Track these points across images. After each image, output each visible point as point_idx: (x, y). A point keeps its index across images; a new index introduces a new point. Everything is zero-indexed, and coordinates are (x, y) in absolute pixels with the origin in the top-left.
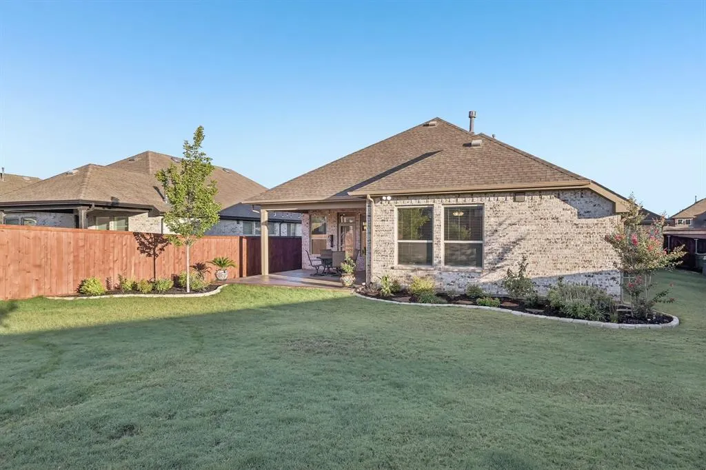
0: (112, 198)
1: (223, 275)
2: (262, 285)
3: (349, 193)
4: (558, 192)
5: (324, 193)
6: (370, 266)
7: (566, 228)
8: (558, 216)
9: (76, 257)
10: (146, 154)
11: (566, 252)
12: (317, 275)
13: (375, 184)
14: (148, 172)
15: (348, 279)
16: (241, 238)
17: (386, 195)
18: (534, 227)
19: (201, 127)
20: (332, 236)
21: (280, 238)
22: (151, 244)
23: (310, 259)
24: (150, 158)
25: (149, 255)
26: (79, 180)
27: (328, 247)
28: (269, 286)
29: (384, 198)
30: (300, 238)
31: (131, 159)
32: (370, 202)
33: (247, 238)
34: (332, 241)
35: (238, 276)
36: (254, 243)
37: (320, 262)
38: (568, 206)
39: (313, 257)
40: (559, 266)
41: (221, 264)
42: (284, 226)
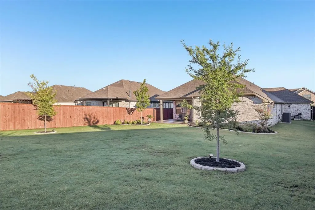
0: (116, 97)
1: (150, 120)
2: (161, 123)
3: (187, 96)
4: (247, 96)
5: (179, 95)
6: (193, 118)
7: (250, 107)
8: (248, 103)
9: (113, 114)
10: (122, 80)
11: (250, 114)
12: (178, 120)
13: (194, 93)
14: (123, 87)
15: (186, 121)
16: (154, 109)
17: (198, 97)
18: (241, 106)
19: (145, 79)
20: (183, 108)
21: (166, 109)
22: (130, 111)
23: (176, 116)
24: (123, 82)
25: (130, 114)
26: (106, 91)
27: (182, 112)
28: (163, 123)
29: (197, 98)
30: (172, 109)
31: (117, 83)
32: (193, 99)
33: (156, 109)
34: (183, 110)
35: (153, 121)
36: (158, 111)
37: (179, 117)
38: (251, 100)
39: (177, 115)
40: (248, 118)
41: (149, 117)
42: (167, 104)
